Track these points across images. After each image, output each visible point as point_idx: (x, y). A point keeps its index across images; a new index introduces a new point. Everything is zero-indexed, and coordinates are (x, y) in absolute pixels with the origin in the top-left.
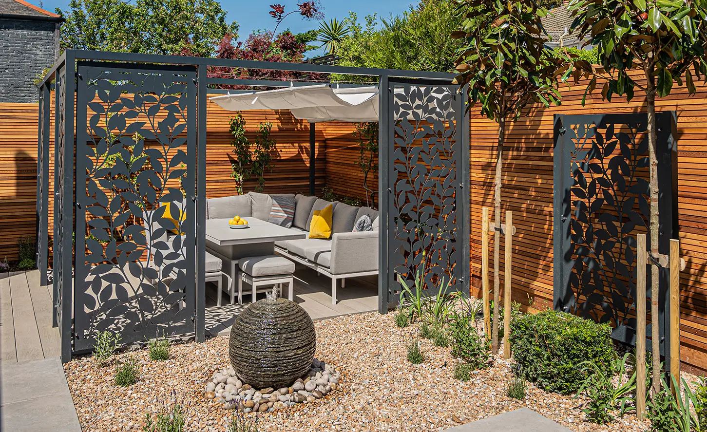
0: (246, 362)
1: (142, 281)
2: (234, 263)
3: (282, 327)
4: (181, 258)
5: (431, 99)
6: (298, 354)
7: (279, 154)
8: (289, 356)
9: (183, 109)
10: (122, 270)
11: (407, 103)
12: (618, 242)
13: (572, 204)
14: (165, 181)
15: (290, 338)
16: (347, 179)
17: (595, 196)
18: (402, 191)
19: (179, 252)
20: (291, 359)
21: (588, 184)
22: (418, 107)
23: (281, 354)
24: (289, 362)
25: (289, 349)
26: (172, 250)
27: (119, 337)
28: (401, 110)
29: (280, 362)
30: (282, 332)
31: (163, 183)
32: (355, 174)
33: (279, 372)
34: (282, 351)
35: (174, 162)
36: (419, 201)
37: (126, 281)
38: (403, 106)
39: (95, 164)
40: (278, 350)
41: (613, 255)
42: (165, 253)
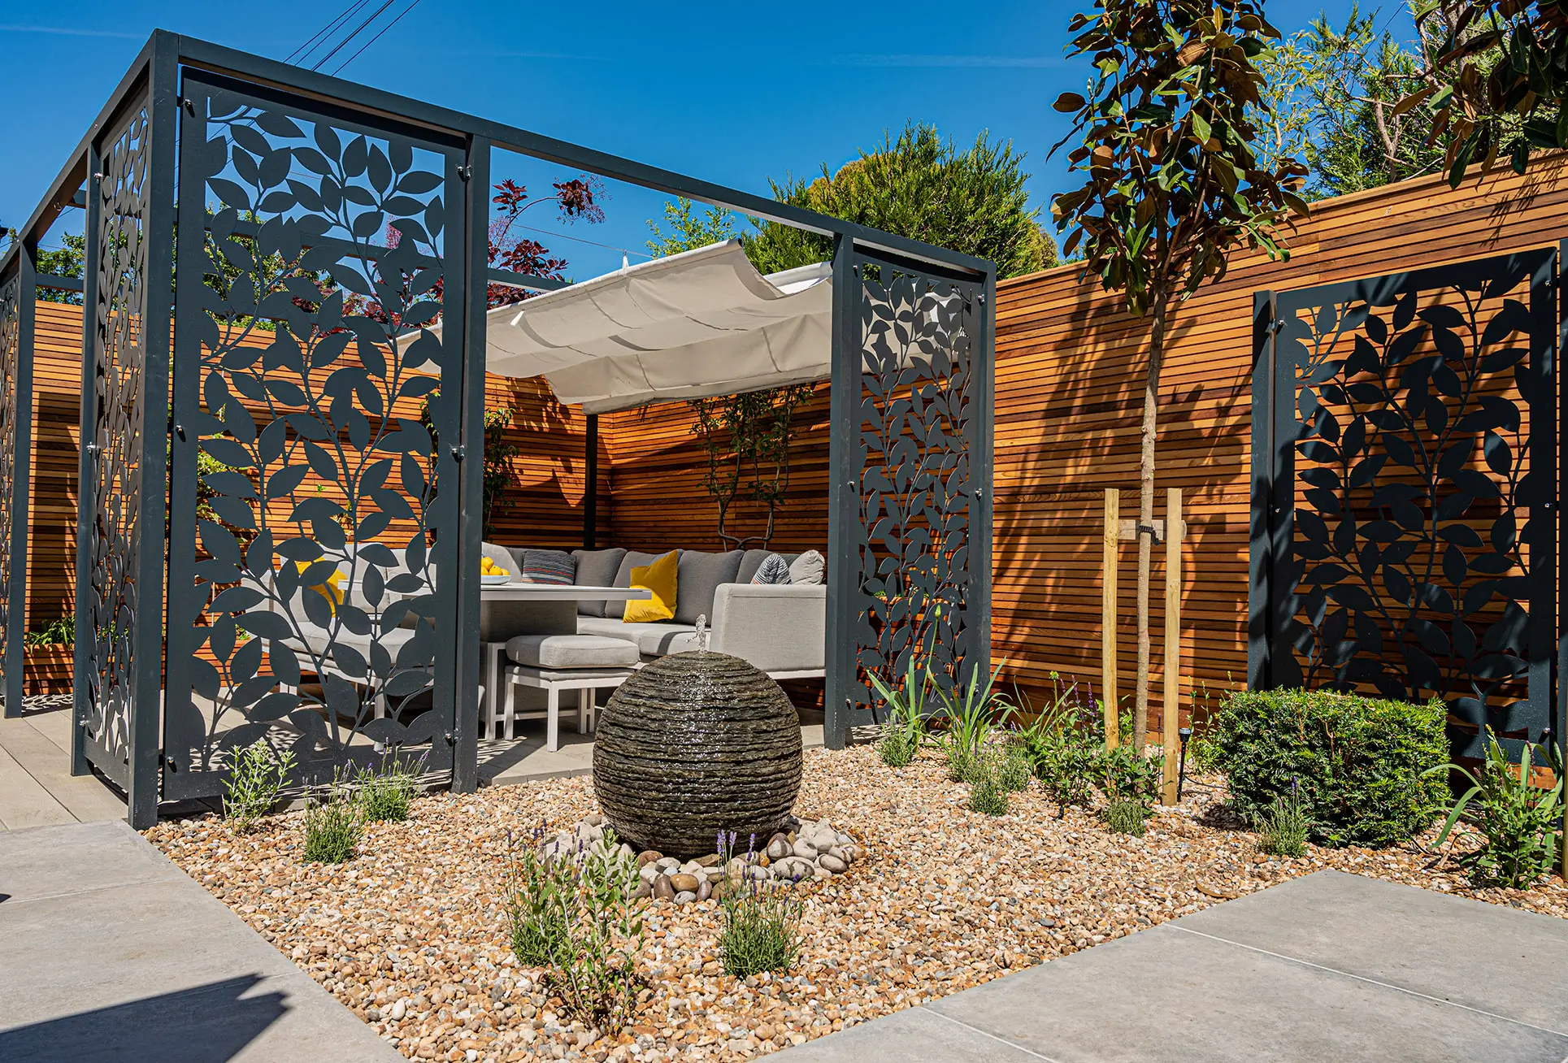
0: (658, 790)
1: (333, 637)
2: (495, 648)
3: (742, 705)
4: (424, 591)
5: (928, 304)
6: (781, 772)
7: (518, 480)
8: (764, 775)
9: (435, 235)
10: (285, 604)
11: (886, 304)
12: (1425, 540)
13: (1297, 477)
14: (392, 400)
15: (765, 731)
16: (665, 529)
17: (1361, 453)
18: (873, 490)
19: (421, 575)
20: (766, 782)
21: (1343, 430)
22: (905, 316)
23: (748, 769)
24: (763, 789)
25: (765, 758)
26: (403, 569)
27: (291, 762)
28: (876, 317)
29: (746, 788)
30: (747, 715)
31: (386, 403)
32: (688, 518)
33: (741, 814)
34: (749, 762)
35: (414, 357)
36: (904, 515)
37: (295, 633)
38: (879, 310)
39: (223, 335)
40: (740, 758)
41: (1409, 569)
42: (389, 574)
